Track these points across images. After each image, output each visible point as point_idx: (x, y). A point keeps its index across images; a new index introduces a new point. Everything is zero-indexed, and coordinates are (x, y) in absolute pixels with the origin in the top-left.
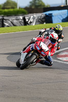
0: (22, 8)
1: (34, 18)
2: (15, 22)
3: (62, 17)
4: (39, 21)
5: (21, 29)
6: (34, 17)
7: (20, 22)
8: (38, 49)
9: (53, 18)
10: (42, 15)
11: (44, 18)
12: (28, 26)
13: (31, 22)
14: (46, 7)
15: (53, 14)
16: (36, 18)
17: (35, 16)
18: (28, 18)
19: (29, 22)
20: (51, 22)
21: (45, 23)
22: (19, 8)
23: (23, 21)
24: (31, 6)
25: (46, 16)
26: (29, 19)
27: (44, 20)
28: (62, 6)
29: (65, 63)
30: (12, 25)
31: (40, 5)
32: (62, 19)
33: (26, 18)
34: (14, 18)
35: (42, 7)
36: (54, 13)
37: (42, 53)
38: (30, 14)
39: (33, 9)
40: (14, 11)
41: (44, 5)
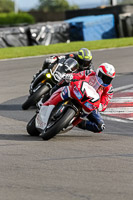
0: (23, 12)
1: (47, 31)
2: (10, 38)
3: (102, 28)
4: (56, 38)
5: (22, 52)
6: (47, 28)
7: (20, 39)
8: (79, 96)
9: (85, 30)
10: (64, 24)
11: (68, 30)
12: (35, 46)
13: (41, 40)
14: (70, 9)
15: (85, 24)
16: (52, 31)
17: (49, 27)
18: (35, 30)
19: (37, 39)
20: (81, 38)
21: (68, 41)
22: (19, 11)
23: (26, 37)
24: (41, 8)
25: (72, 26)
26: (37, 34)
27: (66, 35)
28: (103, 7)
29: (108, 118)
30: (4, 44)
31: (60, 6)
32: (102, 32)
33: (32, 31)
34: (8, 32)
35: (64, 10)
36: (87, 20)
37: (88, 105)
38: (40, 24)
39: (46, 14)
40: (8, 17)
41: (67, 6)
